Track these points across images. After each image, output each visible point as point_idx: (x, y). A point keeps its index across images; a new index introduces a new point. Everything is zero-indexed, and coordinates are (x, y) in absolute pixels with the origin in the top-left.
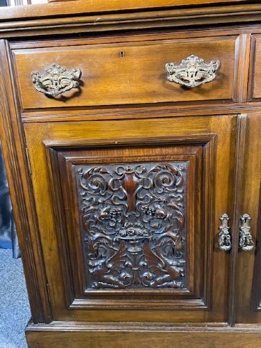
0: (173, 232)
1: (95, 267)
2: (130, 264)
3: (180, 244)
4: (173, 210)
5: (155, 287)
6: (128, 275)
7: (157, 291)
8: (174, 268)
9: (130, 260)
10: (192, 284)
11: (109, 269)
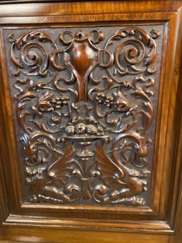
0: (137, 131)
1: (33, 175)
2: (79, 172)
3: (146, 148)
4: (139, 101)
5: (109, 203)
6: (76, 187)
7: (112, 209)
8: (135, 179)
9: (78, 168)
10: (156, 202)
11: (51, 178)
